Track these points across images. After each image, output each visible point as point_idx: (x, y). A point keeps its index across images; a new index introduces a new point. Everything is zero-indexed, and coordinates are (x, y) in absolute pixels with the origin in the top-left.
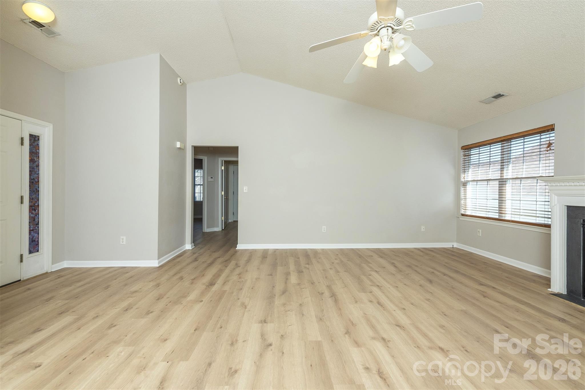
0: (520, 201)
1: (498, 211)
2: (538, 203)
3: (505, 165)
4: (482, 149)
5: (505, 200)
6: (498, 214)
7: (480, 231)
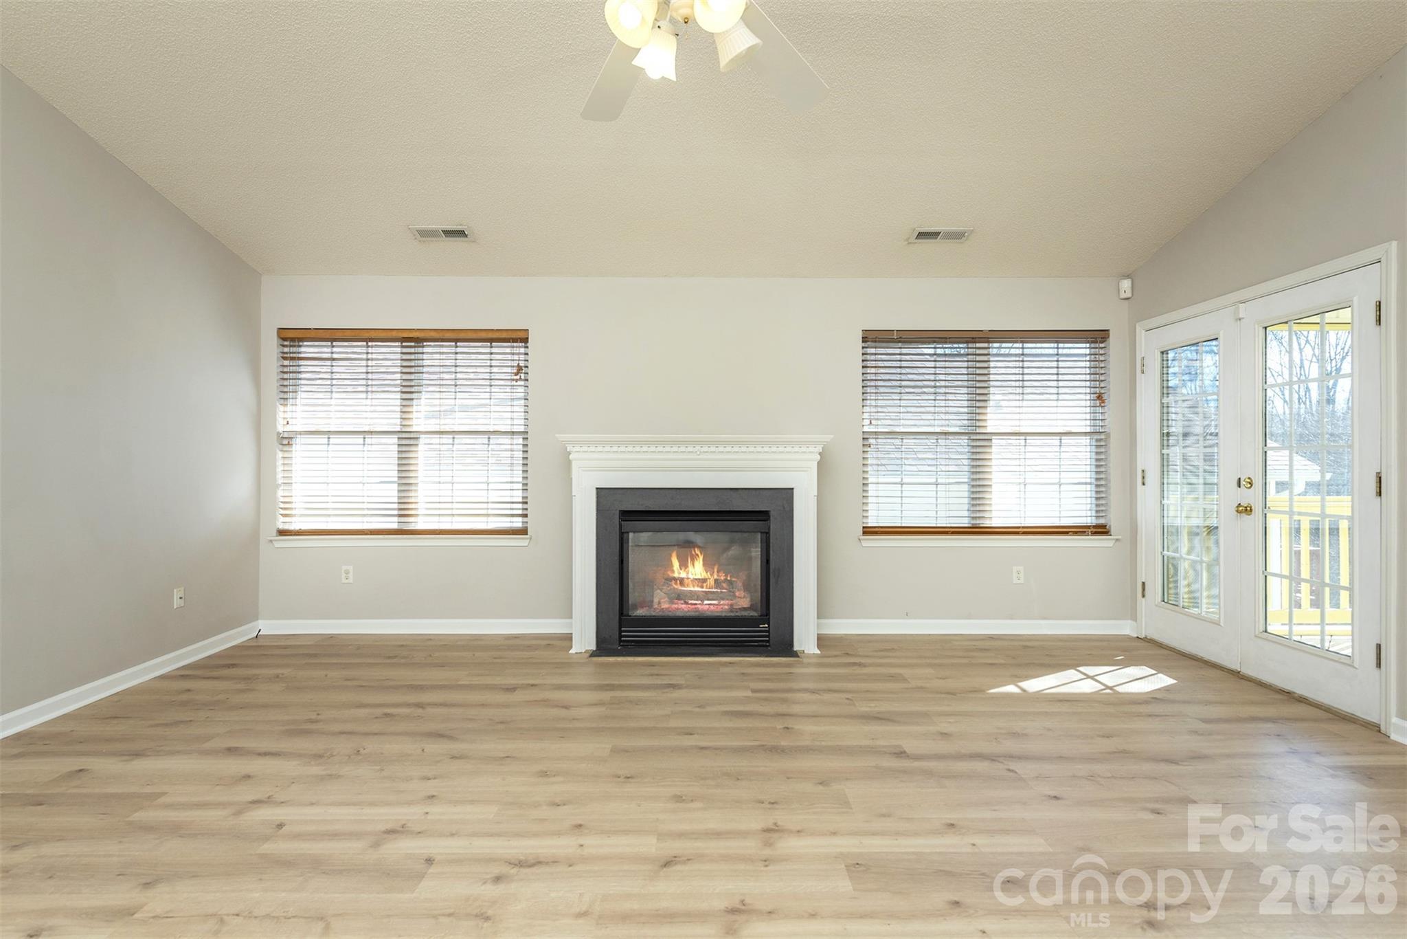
0: (453, 483)
1: (396, 512)
2: (491, 486)
3: (413, 399)
4: (340, 350)
5: (416, 484)
6: (396, 519)
7: (348, 570)
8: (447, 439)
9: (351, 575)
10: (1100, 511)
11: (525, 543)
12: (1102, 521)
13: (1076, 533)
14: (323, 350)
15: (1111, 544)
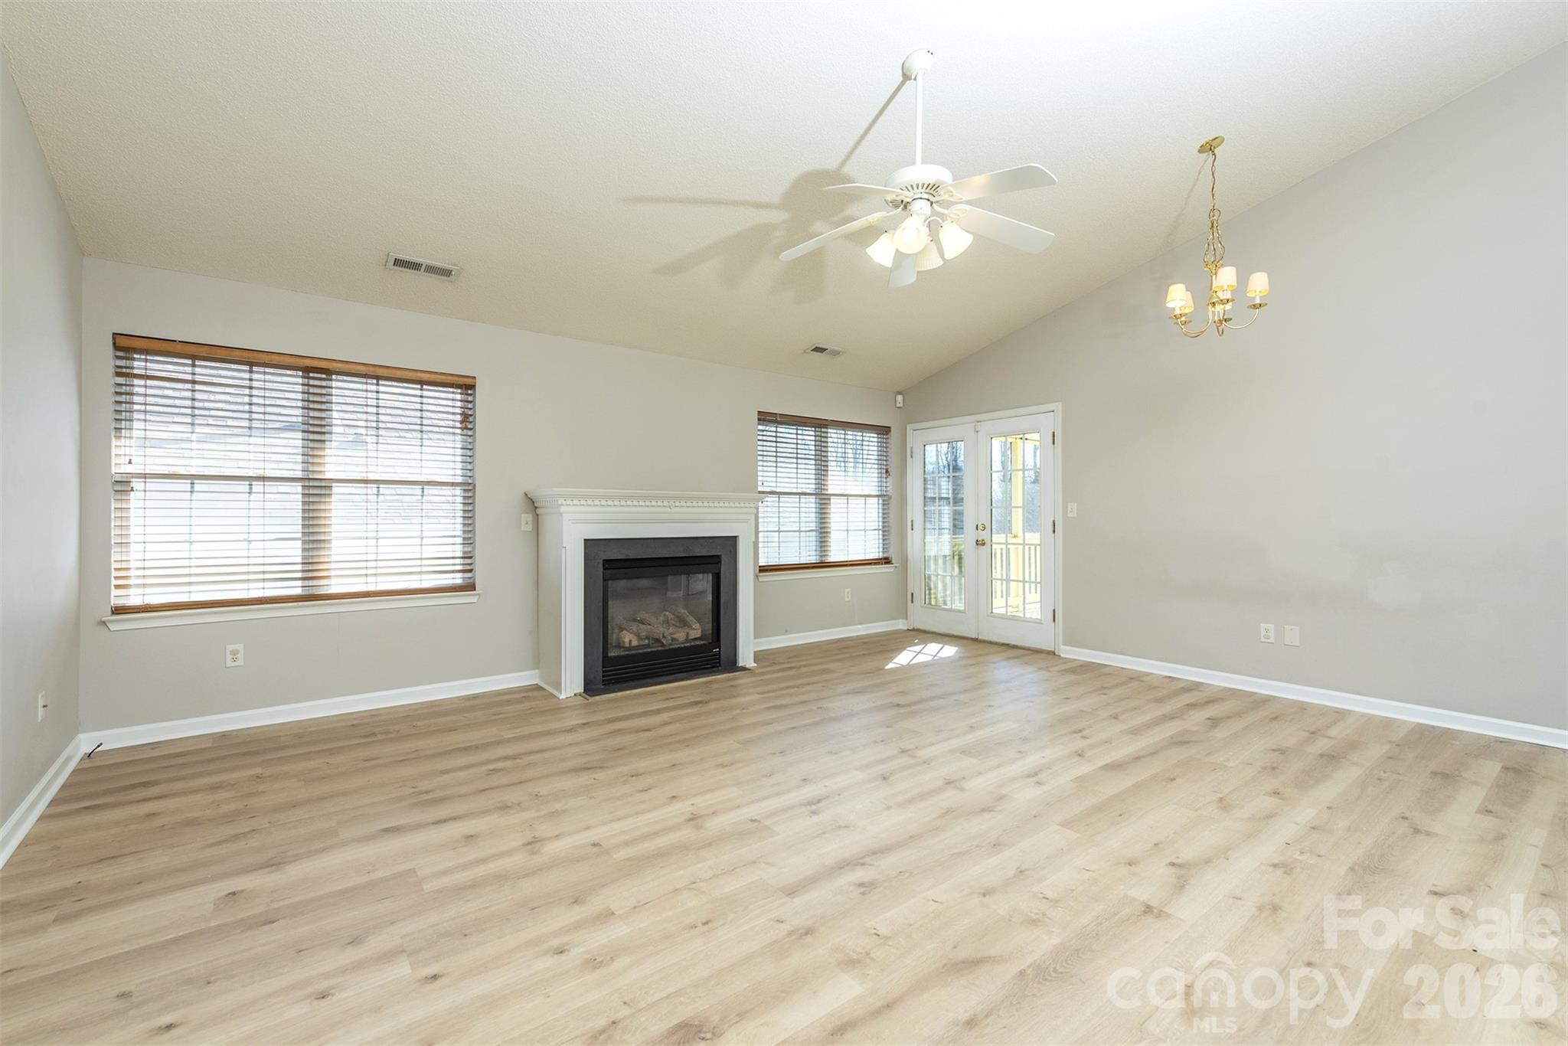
0: (378, 539)
1: (299, 575)
2: (425, 541)
3: (324, 441)
4: (204, 371)
5: (329, 541)
6: (299, 583)
7: (236, 650)
8: (372, 489)
9: (241, 656)
10: (885, 549)
11: (474, 599)
12: (886, 555)
13: (875, 564)
14: (179, 368)
15: (892, 570)
